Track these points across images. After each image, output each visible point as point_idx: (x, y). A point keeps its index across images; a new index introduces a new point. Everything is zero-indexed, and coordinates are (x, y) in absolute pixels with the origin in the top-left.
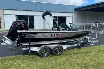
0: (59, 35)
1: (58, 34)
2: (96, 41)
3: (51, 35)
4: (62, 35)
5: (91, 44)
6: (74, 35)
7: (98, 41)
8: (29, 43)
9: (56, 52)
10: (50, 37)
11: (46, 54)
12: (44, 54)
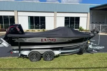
0: (51, 40)
1: (49, 38)
2: (101, 48)
3: (42, 39)
4: (54, 40)
5: (93, 51)
6: (69, 40)
7: (104, 47)
8: (18, 46)
9: (46, 57)
10: (40, 42)
11: (36, 58)
12: (33, 58)
